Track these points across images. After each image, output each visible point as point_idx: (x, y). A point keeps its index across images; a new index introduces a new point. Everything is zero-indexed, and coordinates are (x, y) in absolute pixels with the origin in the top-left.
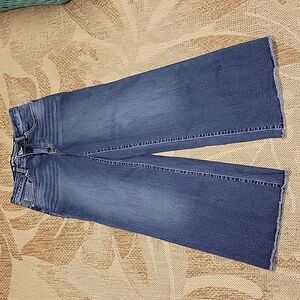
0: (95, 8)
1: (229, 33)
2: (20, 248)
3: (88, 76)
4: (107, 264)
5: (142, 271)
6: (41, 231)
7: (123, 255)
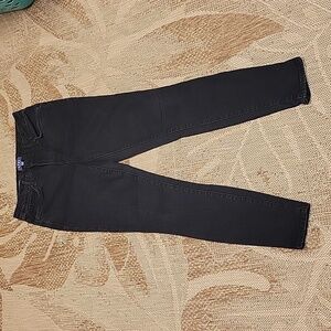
0: (58, 8)
1: (201, 13)
2: (8, 278)
3: (60, 81)
4: (103, 280)
5: (141, 281)
6: (28, 256)
7: (118, 268)
